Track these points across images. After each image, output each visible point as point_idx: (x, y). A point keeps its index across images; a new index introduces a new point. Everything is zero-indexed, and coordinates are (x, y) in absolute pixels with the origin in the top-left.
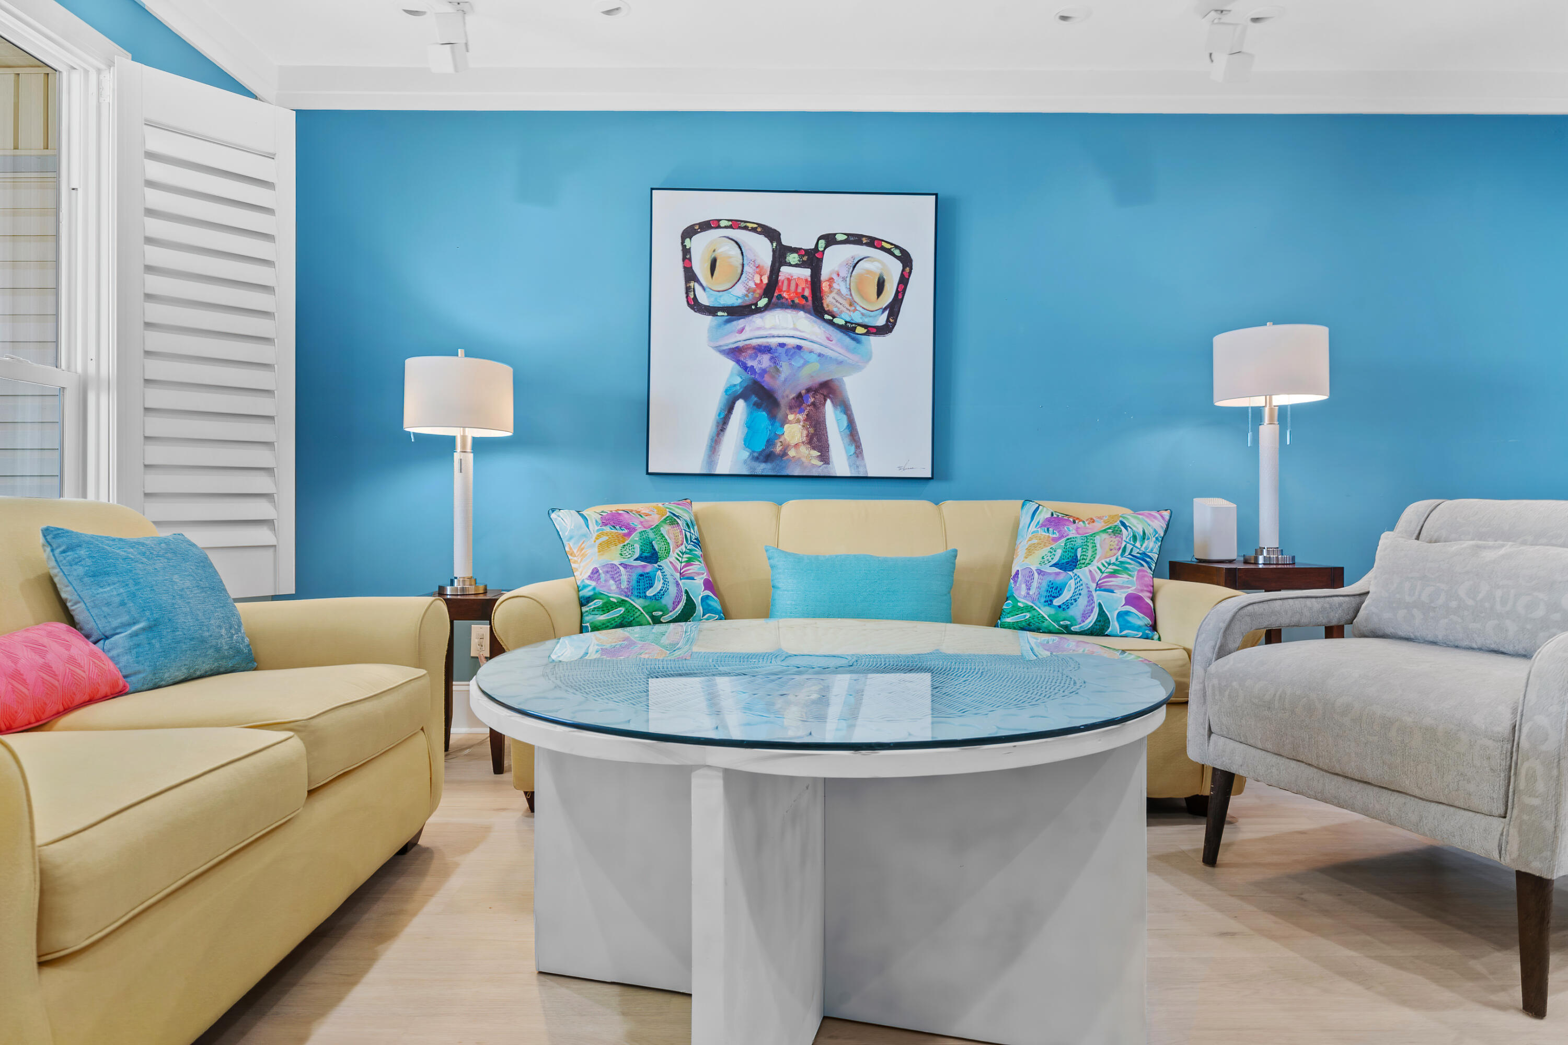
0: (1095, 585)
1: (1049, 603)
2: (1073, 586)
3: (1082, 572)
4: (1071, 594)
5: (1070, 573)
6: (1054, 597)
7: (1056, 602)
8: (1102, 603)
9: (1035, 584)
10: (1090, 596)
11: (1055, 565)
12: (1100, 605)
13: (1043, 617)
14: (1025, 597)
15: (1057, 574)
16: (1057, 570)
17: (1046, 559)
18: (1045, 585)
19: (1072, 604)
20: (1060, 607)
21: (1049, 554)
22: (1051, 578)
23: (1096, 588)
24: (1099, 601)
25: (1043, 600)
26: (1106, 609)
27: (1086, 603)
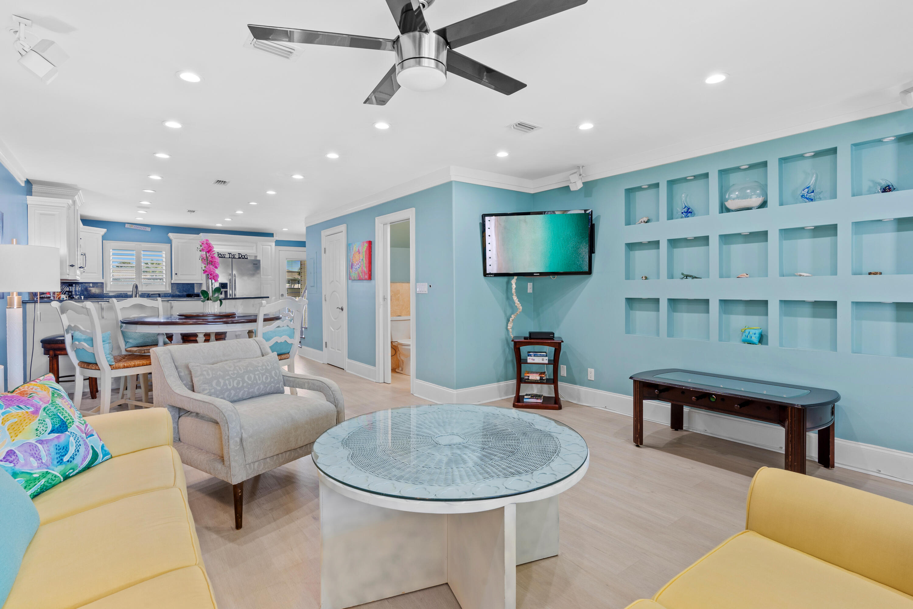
0: (84, 435)
1: (60, 462)
2: (74, 442)
3: (73, 429)
4: (74, 448)
5: (67, 433)
6: (63, 456)
7: (66, 459)
8: (93, 446)
9: (43, 454)
10: (86, 444)
11: (52, 431)
12: (92, 446)
13: (55, 476)
14: (38, 468)
15: (58, 437)
16: (56, 435)
17: (40, 429)
18: (53, 450)
19: (76, 455)
20: (68, 461)
21: (40, 425)
22: (56, 442)
23: (86, 437)
24: (91, 444)
25: (55, 463)
26: (96, 448)
27: (84, 449)
